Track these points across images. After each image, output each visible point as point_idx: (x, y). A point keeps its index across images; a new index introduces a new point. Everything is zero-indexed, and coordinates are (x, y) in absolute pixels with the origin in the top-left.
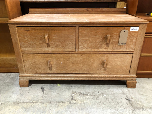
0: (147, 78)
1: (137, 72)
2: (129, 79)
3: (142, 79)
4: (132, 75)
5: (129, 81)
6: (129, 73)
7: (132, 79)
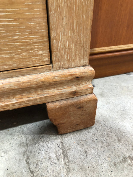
0: (125, 73)
1: (91, 54)
2: (55, 91)
3: (112, 78)
4: (68, 68)
5: (58, 104)
6: (47, 58)
7: (74, 89)
